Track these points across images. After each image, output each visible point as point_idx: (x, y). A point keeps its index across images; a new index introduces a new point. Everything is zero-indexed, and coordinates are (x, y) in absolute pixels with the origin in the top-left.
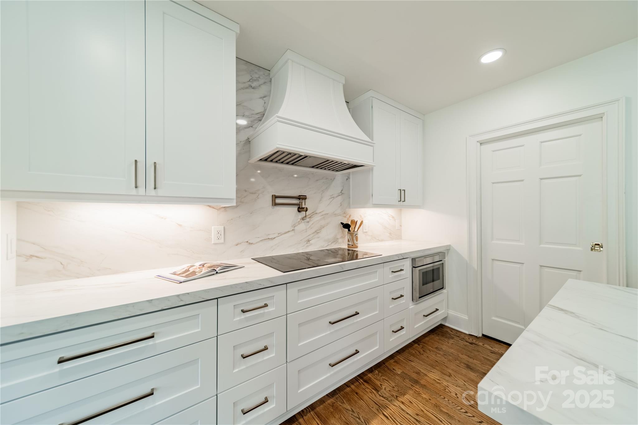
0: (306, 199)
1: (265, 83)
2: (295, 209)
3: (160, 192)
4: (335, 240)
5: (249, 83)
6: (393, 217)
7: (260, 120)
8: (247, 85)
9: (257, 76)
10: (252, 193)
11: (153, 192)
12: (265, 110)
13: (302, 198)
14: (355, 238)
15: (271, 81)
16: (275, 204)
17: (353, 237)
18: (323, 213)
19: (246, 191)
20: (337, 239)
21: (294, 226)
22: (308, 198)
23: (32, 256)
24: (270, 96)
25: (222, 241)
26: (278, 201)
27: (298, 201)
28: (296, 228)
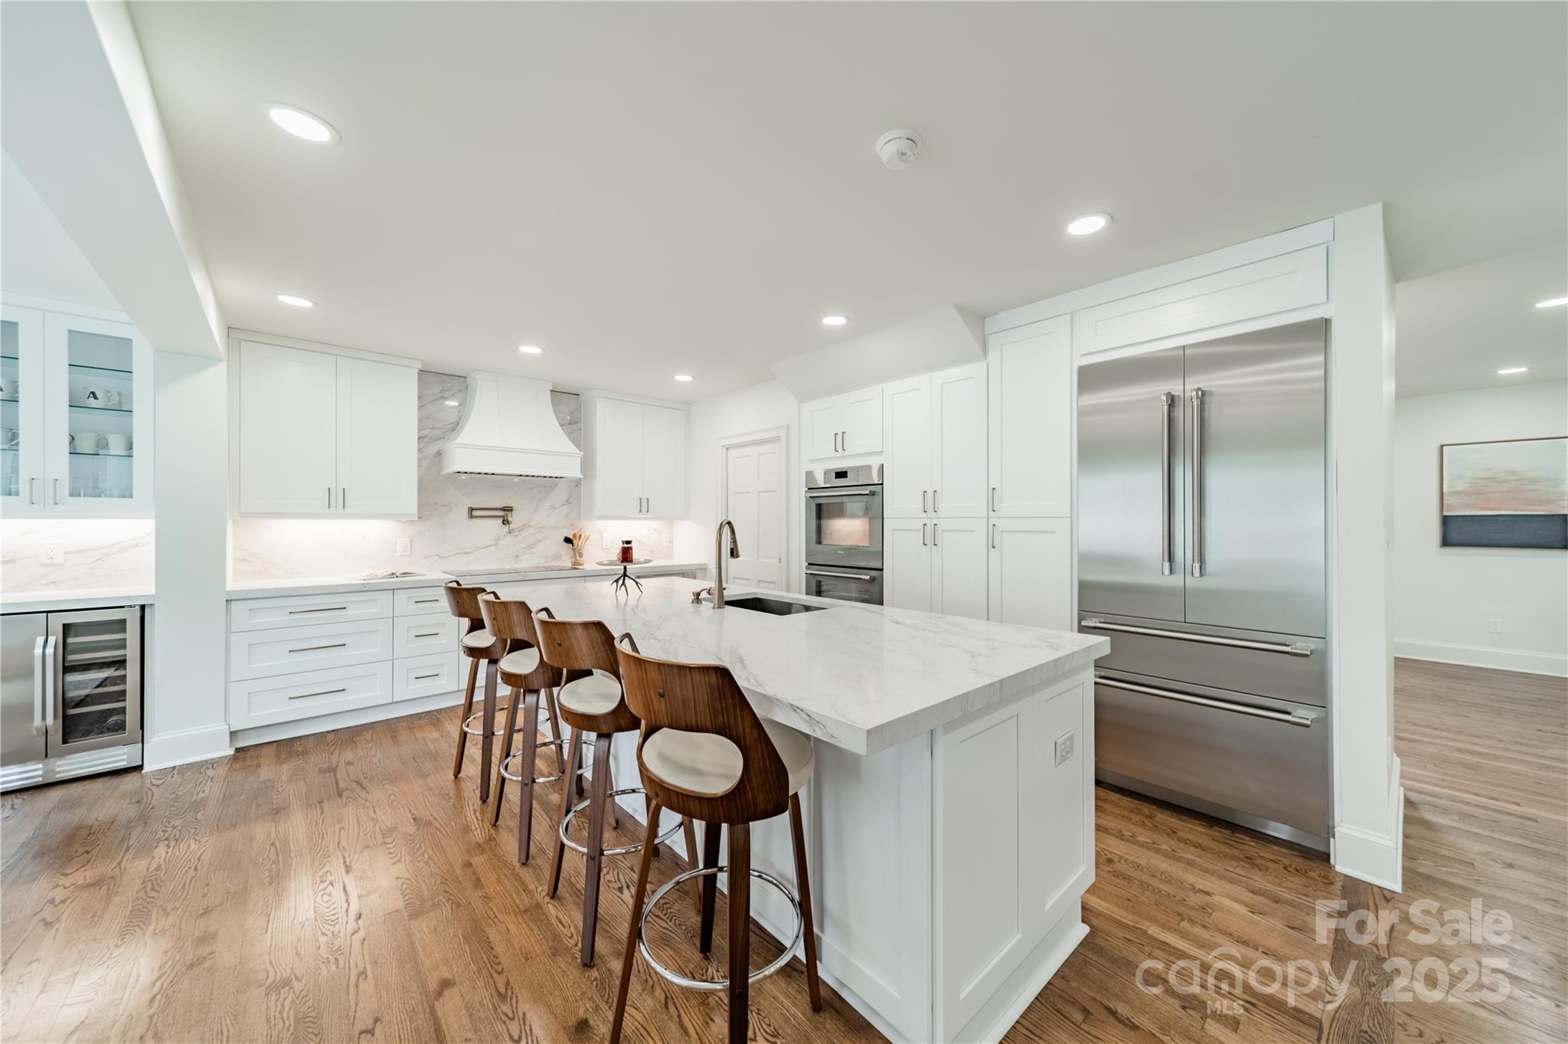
0: (512, 510)
1: (460, 391)
2: (500, 521)
3: (347, 510)
4: (558, 557)
5: (441, 394)
6: (657, 531)
7: (454, 430)
8: (438, 396)
9: (450, 385)
10: (444, 506)
11: (342, 511)
12: (460, 419)
13: (508, 510)
14: (577, 554)
15: (467, 388)
16: (472, 517)
17: (577, 553)
18: (539, 526)
19: (436, 504)
20: (561, 556)
21: (497, 540)
22: (516, 510)
23: (243, 560)
24: (466, 404)
25: (408, 553)
26: (475, 513)
27: (501, 513)
28: (500, 542)
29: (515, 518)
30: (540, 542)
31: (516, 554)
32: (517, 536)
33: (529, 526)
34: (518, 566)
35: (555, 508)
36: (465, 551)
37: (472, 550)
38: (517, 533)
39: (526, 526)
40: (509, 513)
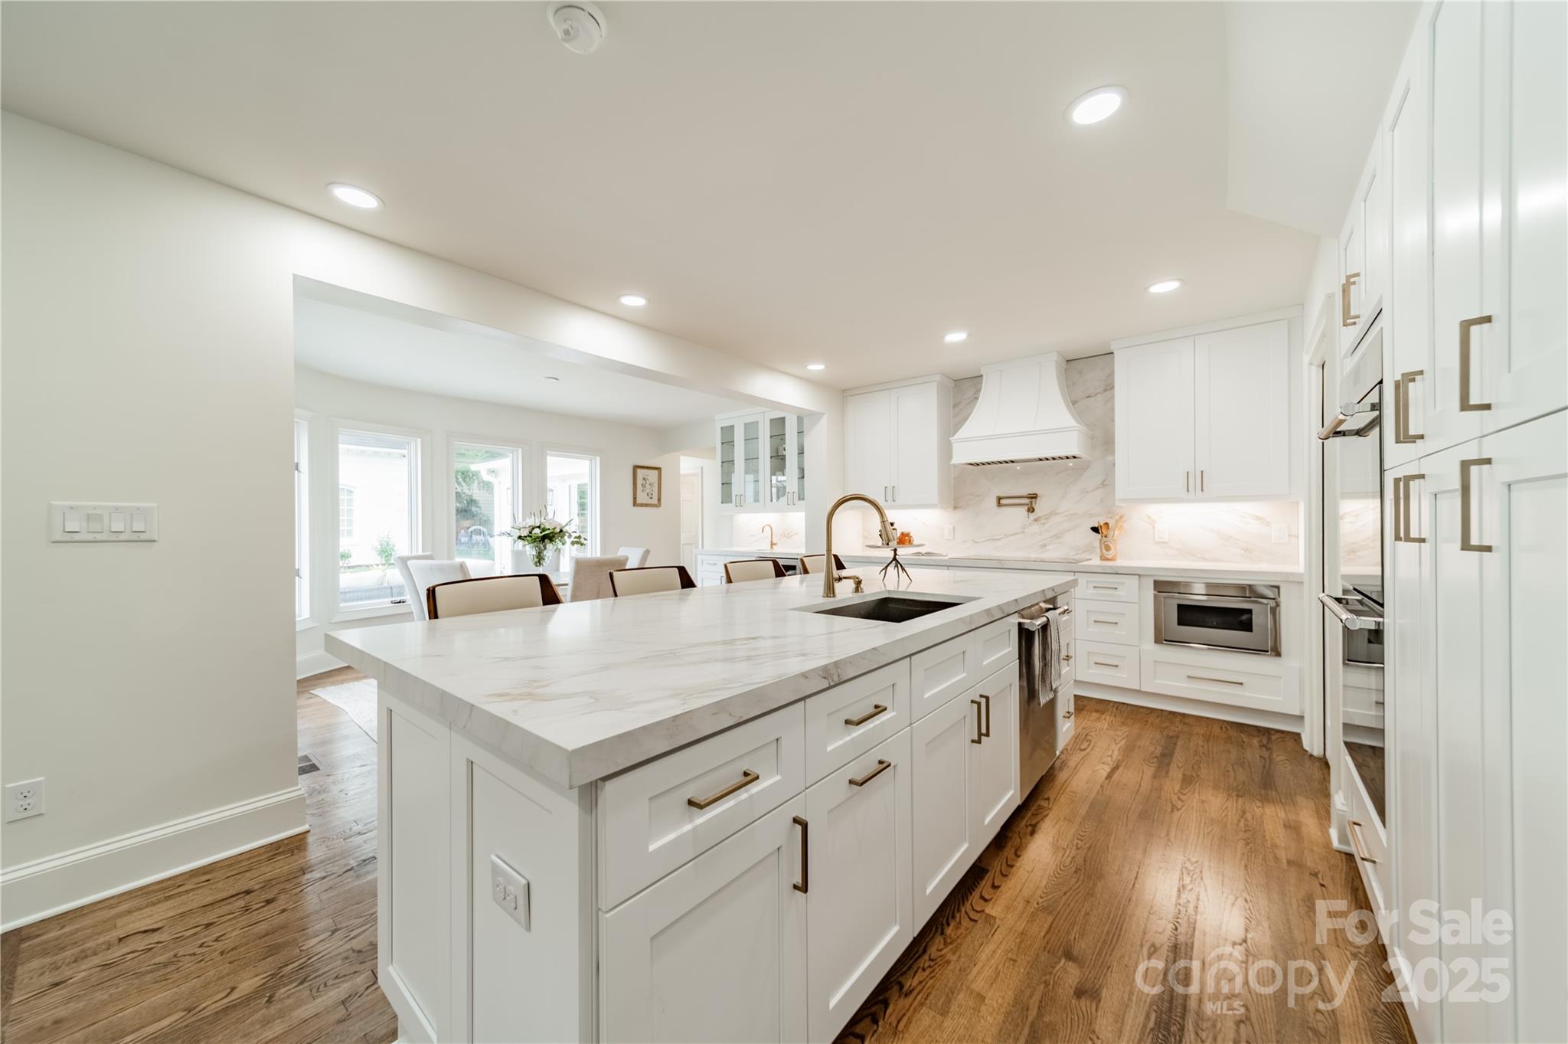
0: (1035, 497)
2: (1027, 509)
3: (897, 503)
6: (1260, 519)
10: (978, 495)
13: (1032, 497)
16: (1000, 505)
18: (1068, 513)
19: (971, 495)
21: (1022, 528)
26: (1003, 502)
27: (1027, 501)
28: (1026, 530)
29: (1039, 505)
30: (1068, 531)
31: (1042, 543)
32: (1044, 524)
33: (1057, 514)
34: (1046, 556)
35: (1087, 492)
36: (996, 537)
37: (1000, 537)
38: (1044, 521)
39: (1053, 513)
40: (1034, 500)
